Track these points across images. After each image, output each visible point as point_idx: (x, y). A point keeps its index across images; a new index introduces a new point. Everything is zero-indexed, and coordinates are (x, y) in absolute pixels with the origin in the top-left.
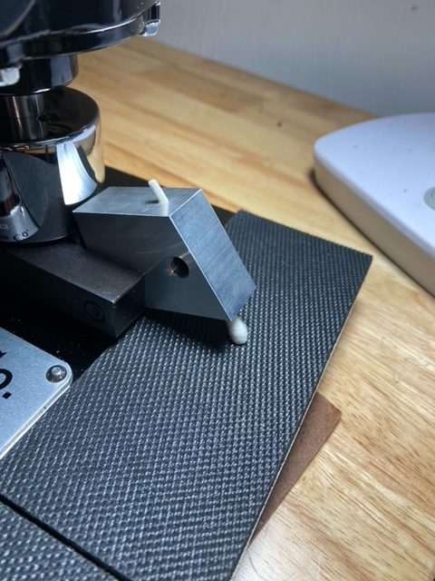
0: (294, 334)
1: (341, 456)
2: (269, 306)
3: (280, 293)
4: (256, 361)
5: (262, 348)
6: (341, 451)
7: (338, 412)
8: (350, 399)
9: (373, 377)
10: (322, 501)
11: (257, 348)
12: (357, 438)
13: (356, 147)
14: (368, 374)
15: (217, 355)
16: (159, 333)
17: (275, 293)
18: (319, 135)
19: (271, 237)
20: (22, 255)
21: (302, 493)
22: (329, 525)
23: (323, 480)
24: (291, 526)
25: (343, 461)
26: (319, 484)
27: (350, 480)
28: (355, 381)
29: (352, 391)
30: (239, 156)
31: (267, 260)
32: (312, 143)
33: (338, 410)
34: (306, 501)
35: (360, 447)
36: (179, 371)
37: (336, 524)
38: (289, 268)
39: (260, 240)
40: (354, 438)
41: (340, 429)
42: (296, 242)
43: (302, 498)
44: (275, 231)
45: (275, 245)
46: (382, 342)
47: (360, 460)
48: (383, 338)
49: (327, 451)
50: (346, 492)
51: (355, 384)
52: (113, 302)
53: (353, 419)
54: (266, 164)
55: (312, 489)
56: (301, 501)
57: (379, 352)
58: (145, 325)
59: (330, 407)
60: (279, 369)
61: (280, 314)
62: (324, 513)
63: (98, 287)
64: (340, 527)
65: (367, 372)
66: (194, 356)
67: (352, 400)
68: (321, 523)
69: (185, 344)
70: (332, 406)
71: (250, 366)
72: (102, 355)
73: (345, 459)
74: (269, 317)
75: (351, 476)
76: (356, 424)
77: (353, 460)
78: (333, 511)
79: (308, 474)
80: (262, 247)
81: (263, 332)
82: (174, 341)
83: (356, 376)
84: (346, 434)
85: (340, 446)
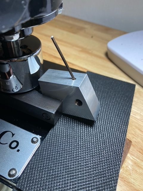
0: (116, 117)
1: (134, 158)
2: (105, 107)
3: (107, 102)
4: (104, 129)
5: (106, 123)
6: (134, 155)
7: (130, 142)
8: (133, 136)
9: (140, 127)
10: (131, 175)
11: (104, 124)
12: (138, 150)
13: (122, 44)
14: (138, 126)
15: (90, 128)
16: (68, 121)
17: (106, 102)
18: (108, 41)
19: (100, 81)
20: (17, 98)
21: (123, 173)
22: (134, 184)
23: (130, 167)
24: (122, 186)
25: (135, 159)
26: (129, 169)
27: (139, 166)
28: (134, 129)
29: (133, 133)
30: (80, 49)
31: (100, 89)
32: (107, 44)
33: (131, 141)
34: (125, 176)
35: (140, 154)
36: (78, 135)
37: (137, 183)
38: (109, 92)
39: (96, 81)
40: (137, 150)
41: (132, 147)
42: (109, 82)
43: (124, 175)
44: (101, 78)
45: (102, 83)
46: (140, 114)
47: (141, 158)
48: (140, 112)
49: (129, 156)
50: (138, 171)
51: (134, 130)
52: (54, 113)
53: (136, 143)
54: (90, 52)
55: (127, 171)
56: (123, 176)
57: (140, 118)
58: (63, 118)
59: (128, 140)
60: (113, 131)
61: (109, 110)
62: (132, 180)
63: (48, 108)
64: (138, 184)
65: (137, 125)
66: (82, 129)
67: (134, 136)
68: (132, 183)
69: (78, 124)
70: (128, 139)
71: (103, 131)
72: (50, 132)
73: (135, 158)
74: (105, 111)
75: (139, 165)
76: (137, 145)
77: (139, 159)
78: (135, 178)
79: (124, 165)
80: (98, 84)
81: (105, 117)
82: (74, 123)
83: (134, 127)
84: (134, 149)
85: (133, 154)
